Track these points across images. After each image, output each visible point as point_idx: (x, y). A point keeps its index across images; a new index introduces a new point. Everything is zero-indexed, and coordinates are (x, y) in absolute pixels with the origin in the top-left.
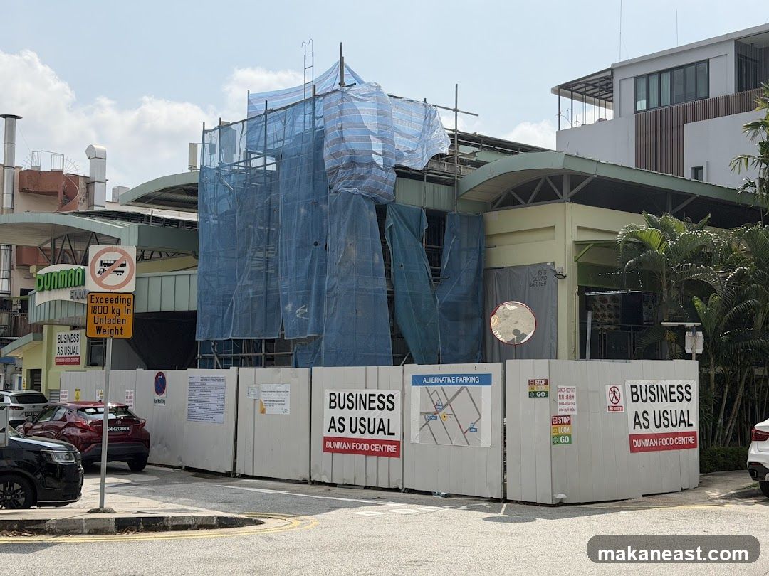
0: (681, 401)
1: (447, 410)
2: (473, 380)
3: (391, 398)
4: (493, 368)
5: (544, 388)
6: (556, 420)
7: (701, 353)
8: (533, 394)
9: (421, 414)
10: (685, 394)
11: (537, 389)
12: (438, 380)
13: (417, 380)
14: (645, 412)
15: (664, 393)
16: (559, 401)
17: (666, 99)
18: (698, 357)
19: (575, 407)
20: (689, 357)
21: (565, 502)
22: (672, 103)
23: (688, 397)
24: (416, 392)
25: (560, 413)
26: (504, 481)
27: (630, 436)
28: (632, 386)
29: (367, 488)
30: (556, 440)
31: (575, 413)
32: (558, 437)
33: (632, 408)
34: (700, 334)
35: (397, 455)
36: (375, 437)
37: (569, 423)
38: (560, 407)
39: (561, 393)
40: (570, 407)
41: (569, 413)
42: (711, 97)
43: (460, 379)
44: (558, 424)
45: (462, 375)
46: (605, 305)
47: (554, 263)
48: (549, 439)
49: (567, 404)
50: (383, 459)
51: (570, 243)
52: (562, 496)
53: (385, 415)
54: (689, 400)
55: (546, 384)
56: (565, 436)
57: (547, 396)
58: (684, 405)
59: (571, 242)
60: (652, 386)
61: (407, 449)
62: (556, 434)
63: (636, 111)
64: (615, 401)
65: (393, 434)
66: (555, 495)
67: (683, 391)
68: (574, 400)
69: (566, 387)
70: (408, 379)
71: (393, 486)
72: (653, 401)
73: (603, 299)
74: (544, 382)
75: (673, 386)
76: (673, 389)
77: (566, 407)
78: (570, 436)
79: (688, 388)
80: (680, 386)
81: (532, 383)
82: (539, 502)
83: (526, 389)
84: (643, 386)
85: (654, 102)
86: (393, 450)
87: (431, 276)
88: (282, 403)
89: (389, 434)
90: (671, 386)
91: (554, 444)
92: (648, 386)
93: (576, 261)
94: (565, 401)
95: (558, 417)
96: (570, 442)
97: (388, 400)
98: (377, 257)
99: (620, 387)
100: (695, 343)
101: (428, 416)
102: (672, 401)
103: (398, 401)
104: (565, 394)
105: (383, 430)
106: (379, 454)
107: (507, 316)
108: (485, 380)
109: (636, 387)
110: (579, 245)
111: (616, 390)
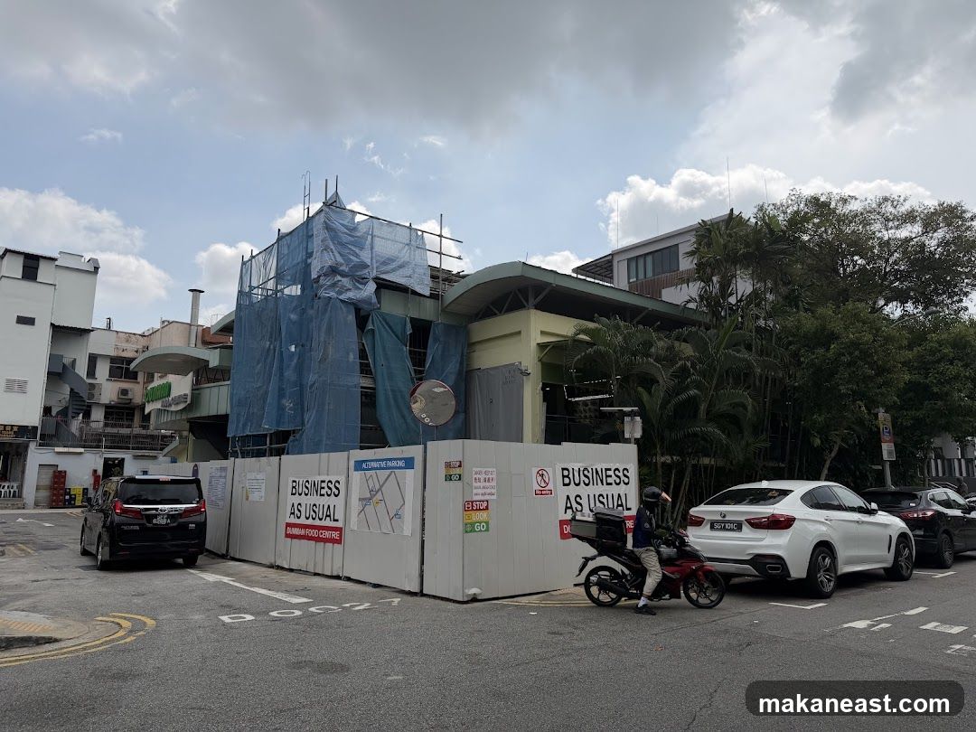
0: (618, 484)
1: (379, 496)
2: (401, 463)
3: (337, 485)
4: (414, 451)
5: (458, 471)
6: (470, 506)
7: (639, 437)
8: (449, 478)
9: (360, 499)
10: (623, 478)
11: (453, 472)
12: (375, 465)
13: (359, 466)
14: (578, 496)
15: (601, 477)
16: (475, 484)
17: (650, 274)
18: (637, 442)
19: (493, 491)
20: (627, 441)
21: (480, 598)
22: (654, 275)
23: (626, 480)
24: (356, 476)
25: (475, 498)
26: (422, 571)
27: (560, 521)
28: (563, 469)
29: (316, 574)
30: (469, 528)
31: (494, 497)
32: (472, 525)
33: (562, 492)
34: (638, 419)
35: (339, 541)
36: (323, 523)
37: (487, 508)
38: (475, 491)
39: (478, 476)
40: (488, 491)
41: (487, 497)
42: (681, 270)
43: (389, 464)
44: (473, 509)
45: (390, 460)
46: (587, 408)
47: (520, 363)
48: (461, 527)
49: (484, 488)
50: (329, 545)
51: (533, 345)
52: (474, 591)
53: (332, 501)
54: (627, 484)
55: (460, 466)
56: (480, 523)
57: (460, 479)
58: (622, 489)
59: (535, 345)
60: (585, 469)
61: (348, 536)
62: (469, 521)
63: (629, 283)
64: (543, 485)
65: (337, 520)
66: (466, 591)
67: (621, 474)
68: (494, 483)
69: (484, 470)
70: (352, 464)
71: (335, 574)
72: (587, 485)
73: (585, 403)
74: (458, 464)
75: (610, 470)
76: (609, 473)
77: (483, 491)
78: (487, 523)
79: (625, 472)
80: (617, 469)
81: (448, 465)
82: (451, 598)
83: (442, 472)
84: (576, 469)
85: (641, 276)
86: (335, 536)
87: (413, 375)
88: (259, 489)
89: (335, 520)
90: (607, 470)
91: (467, 532)
92: (582, 469)
93: (540, 360)
94: (482, 484)
95: (472, 502)
96: (487, 530)
97: (335, 486)
98: (351, 356)
99: (550, 470)
100: (634, 428)
101: (365, 501)
102: (608, 484)
103: (342, 487)
104: (482, 477)
105: (329, 516)
106: (326, 540)
107: (434, 398)
108: (409, 463)
109: (567, 470)
110: (542, 346)
111: (544, 472)
